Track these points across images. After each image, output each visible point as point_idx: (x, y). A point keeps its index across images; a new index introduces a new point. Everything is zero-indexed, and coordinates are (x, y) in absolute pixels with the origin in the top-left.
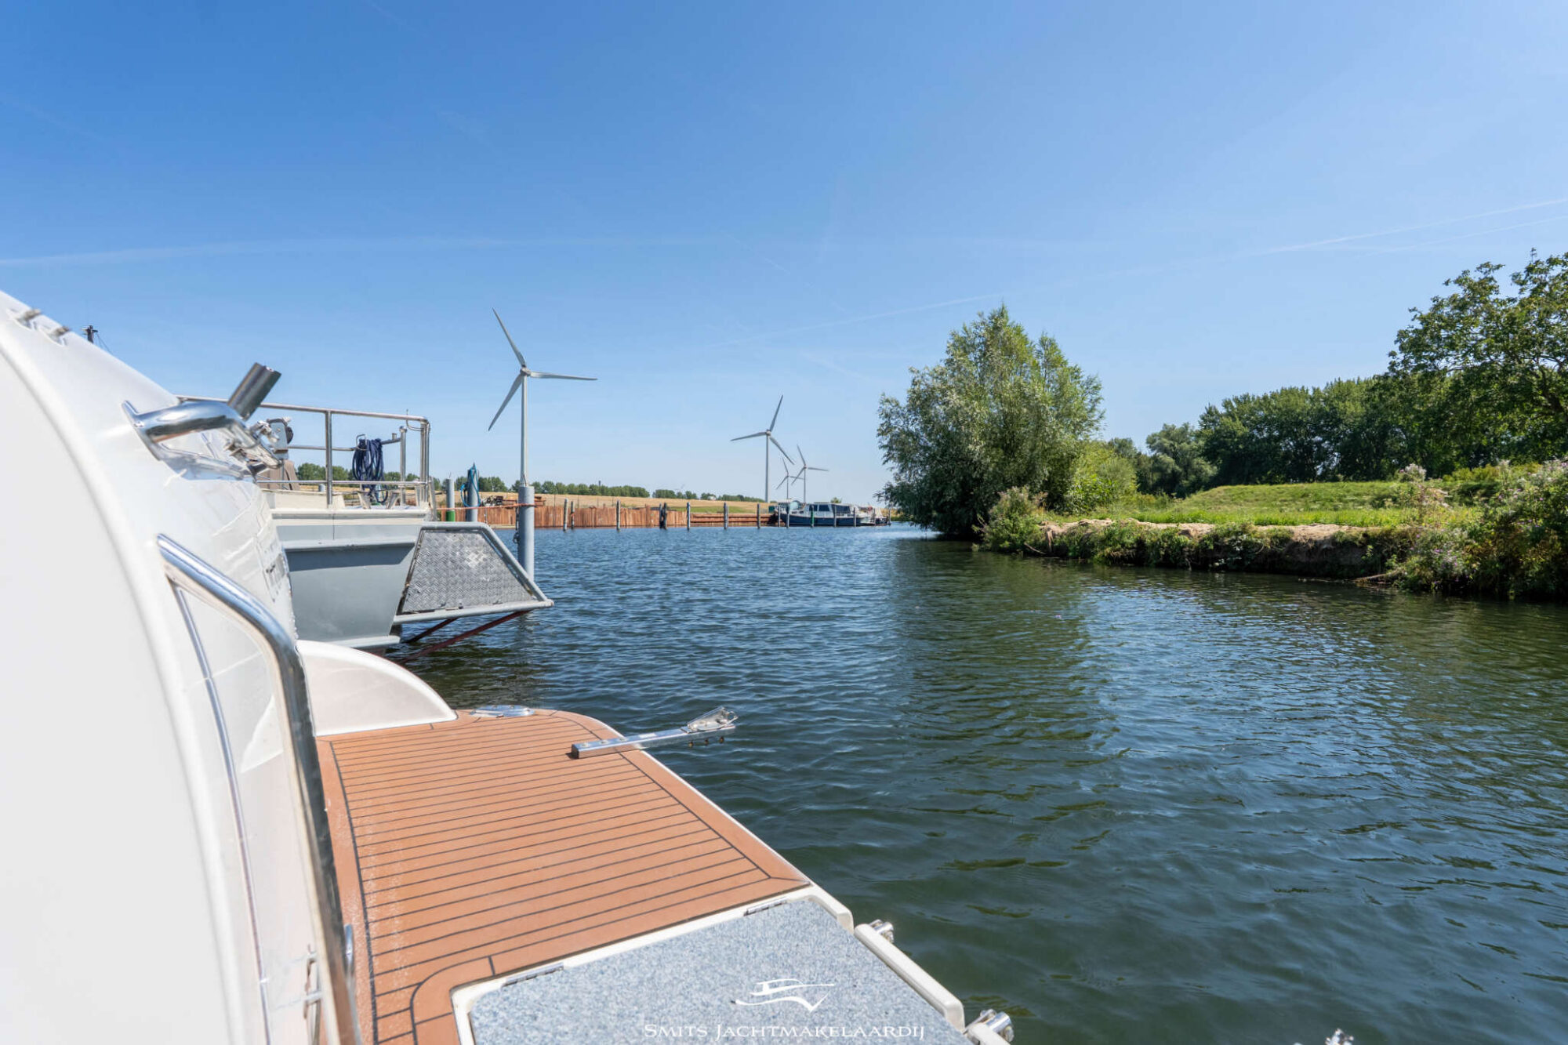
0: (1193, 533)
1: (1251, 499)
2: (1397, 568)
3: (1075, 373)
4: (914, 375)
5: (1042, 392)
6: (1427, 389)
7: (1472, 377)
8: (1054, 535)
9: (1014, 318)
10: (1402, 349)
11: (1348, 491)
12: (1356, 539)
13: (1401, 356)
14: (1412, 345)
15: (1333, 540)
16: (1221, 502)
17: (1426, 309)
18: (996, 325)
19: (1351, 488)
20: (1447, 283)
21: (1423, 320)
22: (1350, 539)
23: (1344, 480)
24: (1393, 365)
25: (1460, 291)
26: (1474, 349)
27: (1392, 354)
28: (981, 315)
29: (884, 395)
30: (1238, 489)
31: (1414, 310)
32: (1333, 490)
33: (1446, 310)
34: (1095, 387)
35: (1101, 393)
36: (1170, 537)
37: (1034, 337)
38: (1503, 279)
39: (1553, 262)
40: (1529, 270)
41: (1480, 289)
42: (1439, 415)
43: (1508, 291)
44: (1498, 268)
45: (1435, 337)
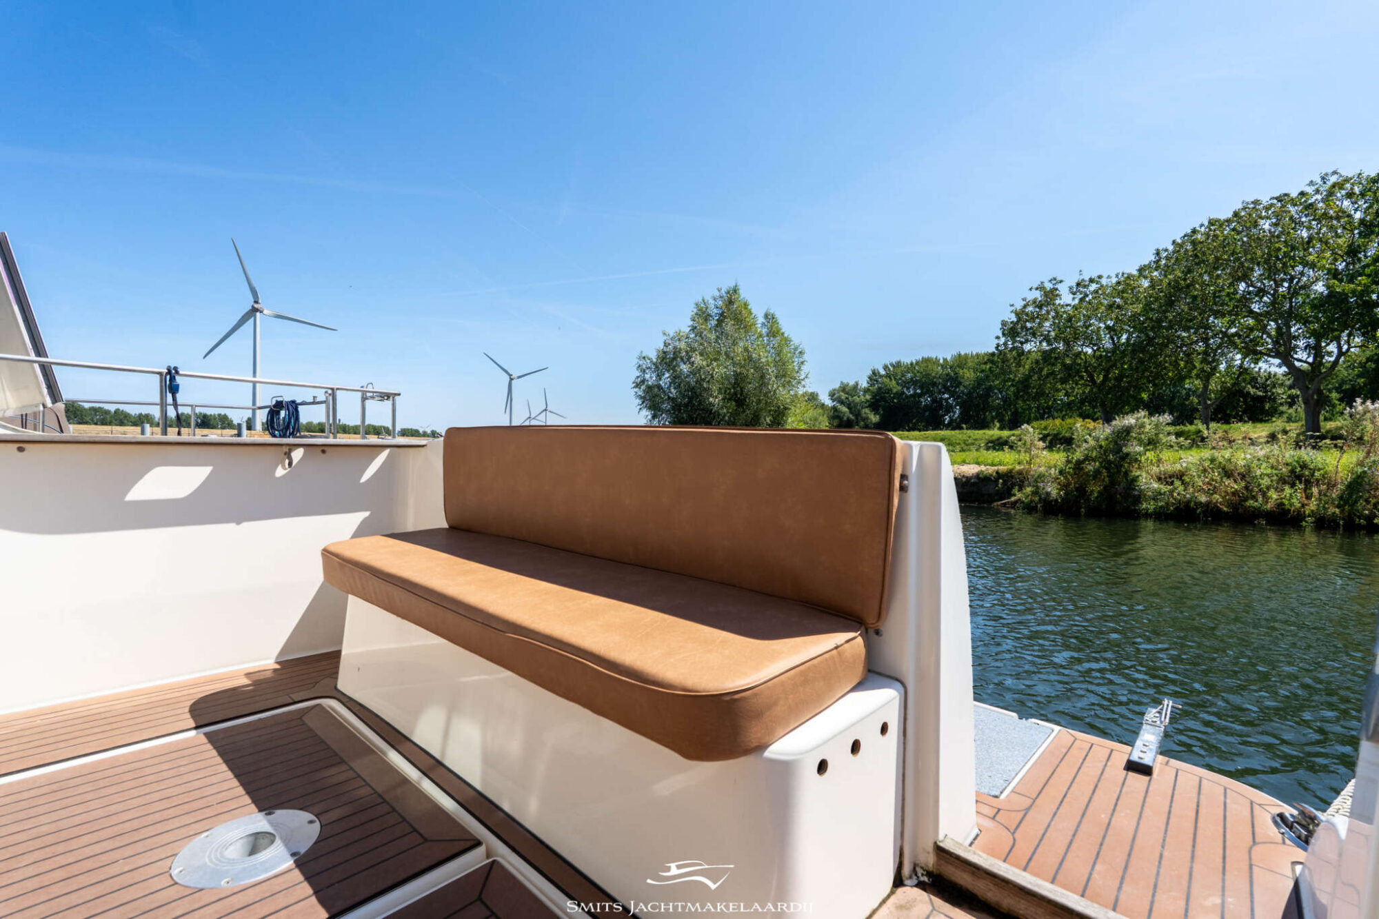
2: (1018, 495)
3: (787, 341)
4: (665, 338)
5: (765, 357)
6: (1018, 364)
7: (1047, 357)
9: (744, 294)
10: (1004, 334)
11: (970, 437)
12: (992, 475)
13: (1003, 340)
14: (1011, 331)
15: (977, 476)
17: (1019, 305)
18: (731, 299)
19: (971, 434)
20: (1031, 289)
21: (1017, 314)
22: (988, 475)
23: (968, 428)
24: (998, 345)
25: (1037, 295)
26: (1047, 339)
27: (998, 338)
28: (719, 290)
29: (642, 352)
31: (1012, 305)
32: (960, 436)
33: (1030, 309)
34: (800, 352)
35: (805, 357)
37: (758, 311)
38: (1063, 290)
39: (1092, 281)
40: (1078, 284)
41: (1050, 295)
42: (1025, 383)
43: (1066, 298)
44: (1061, 282)
45: (1024, 327)
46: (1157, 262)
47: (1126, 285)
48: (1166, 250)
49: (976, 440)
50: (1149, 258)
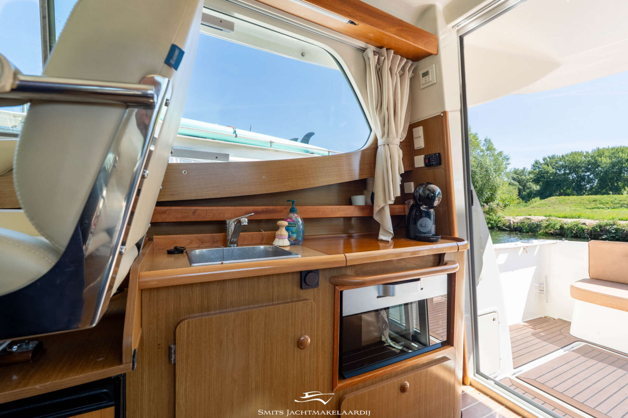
0: (587, 224)
5: (488, 162)
8: (514, 223)
23: (612, 194)
36: (577, 225)
37: (481, 138)
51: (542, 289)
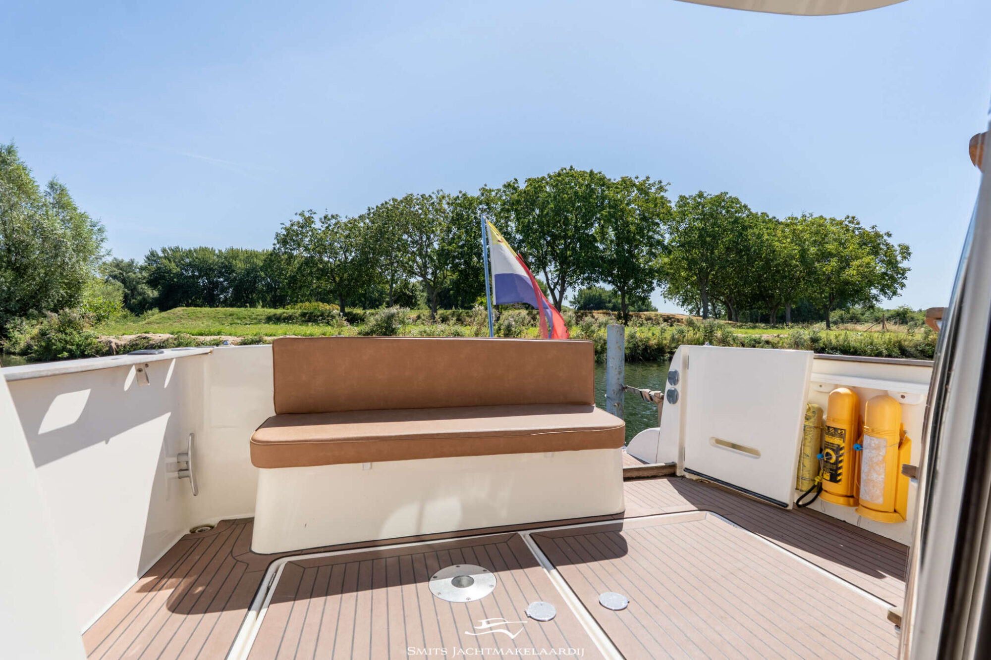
1: (200, 316)
3: (83, 217)
6: (289, 264)
7: (308, 262)
8: (118, 346)
10: (278, 243)
11: (253, 313)
13: (278, 246)
14: (284, 241)
16: (181, 318)
17: (288, 225)
19: (254, 311)
20: (296, 214)
21: (286, 229)
23: (250, 307)
24: (274, 248)
25: (300, 219)
26: (306, 249)
27: (274, 244)
30: (192, 310)
31: (283, 224)
32: (246, 312)
33: (296, 228)
34: (99, 230)
35: (105, 233)
38: (316, 218)
39: (333, 216)
40: (325, 218)
41: (308, 221)
42: (293, 279)
43: (318, 225)
44: (315, 213)
45: (292, 239)
46: (369, 214)
47: (352, 224)
48: (373, 209)
49: (258, 315)
50: (364, 212)
51: (184, 466)
